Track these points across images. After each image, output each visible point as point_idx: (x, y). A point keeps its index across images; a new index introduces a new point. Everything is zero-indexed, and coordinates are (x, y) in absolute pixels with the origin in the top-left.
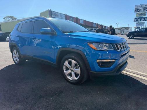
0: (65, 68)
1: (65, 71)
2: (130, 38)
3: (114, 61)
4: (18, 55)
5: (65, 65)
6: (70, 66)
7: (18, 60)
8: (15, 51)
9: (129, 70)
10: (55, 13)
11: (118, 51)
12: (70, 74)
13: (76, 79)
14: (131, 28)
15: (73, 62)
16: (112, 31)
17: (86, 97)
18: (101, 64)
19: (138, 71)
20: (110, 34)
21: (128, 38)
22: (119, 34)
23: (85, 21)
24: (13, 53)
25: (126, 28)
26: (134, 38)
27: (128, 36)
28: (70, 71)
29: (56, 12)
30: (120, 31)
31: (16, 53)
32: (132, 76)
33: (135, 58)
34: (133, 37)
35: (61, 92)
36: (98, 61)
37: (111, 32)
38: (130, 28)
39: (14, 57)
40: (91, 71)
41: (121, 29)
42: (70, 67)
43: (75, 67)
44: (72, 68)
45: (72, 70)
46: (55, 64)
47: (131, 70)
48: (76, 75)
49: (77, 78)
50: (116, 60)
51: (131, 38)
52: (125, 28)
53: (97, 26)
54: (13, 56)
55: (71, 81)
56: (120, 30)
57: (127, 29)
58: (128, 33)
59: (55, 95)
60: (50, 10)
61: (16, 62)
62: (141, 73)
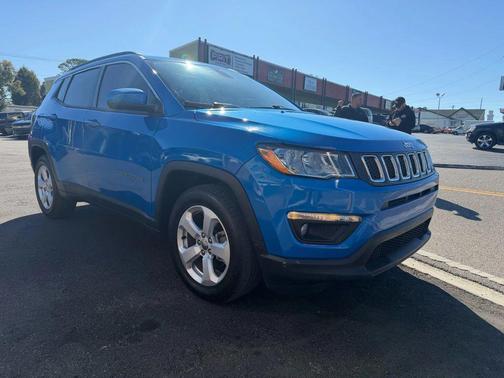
0: (183, 238)
1: (181, 249)
2: (478, 148)
3: (355, 219)
4: (50, 182)
5: (181, 227)
6: (200, 233)
7: (51, 199)
8: (43, 170)
9: (446, 260)
10: (218, 51)
11: (372, 184)
12: (198, 262)
13: (215, 279)
14: (491, 112)
15: (209, 214)
16: (404, 116)
17: (235, 352)
18: (303, 229)
19: (481, 267)
20: (395, 127)
21: (474, 145)
22: (442, 132)
23: (323, 83)
24: (39, 177)
25: (470, 112)
26: (496, 147)
27: (473, 138)
28: (197, 249)
29: (222, 49)
30: (448, 121)
31: (45, 178)
32: (446, 284)
33: (479, 220)
34: (489, 142)
35: (151, 326)
36: (294, 215)
37: (397, 121)
38: (487, 113)
39: (40, 190)
40: (267, 253)
41: (453, 117)
42: (197, 235)
43: (214, 234)
44: (206, 239)
45: (205, 248)
46: (153, 220)
47: (452, 264)
48: (218, 265)
49: (218, 275)
50: (363, 216)
51: (485, 148)
52: (466, 111)
53: (366, 101)
54: (39, 184)
55: (199, 289)
56: (450, 117)
57: (476, 114)
58: (472, 128)
59: (126, 334)
60: (203, 40)
61: (45, 205)
62: (491, 277)
